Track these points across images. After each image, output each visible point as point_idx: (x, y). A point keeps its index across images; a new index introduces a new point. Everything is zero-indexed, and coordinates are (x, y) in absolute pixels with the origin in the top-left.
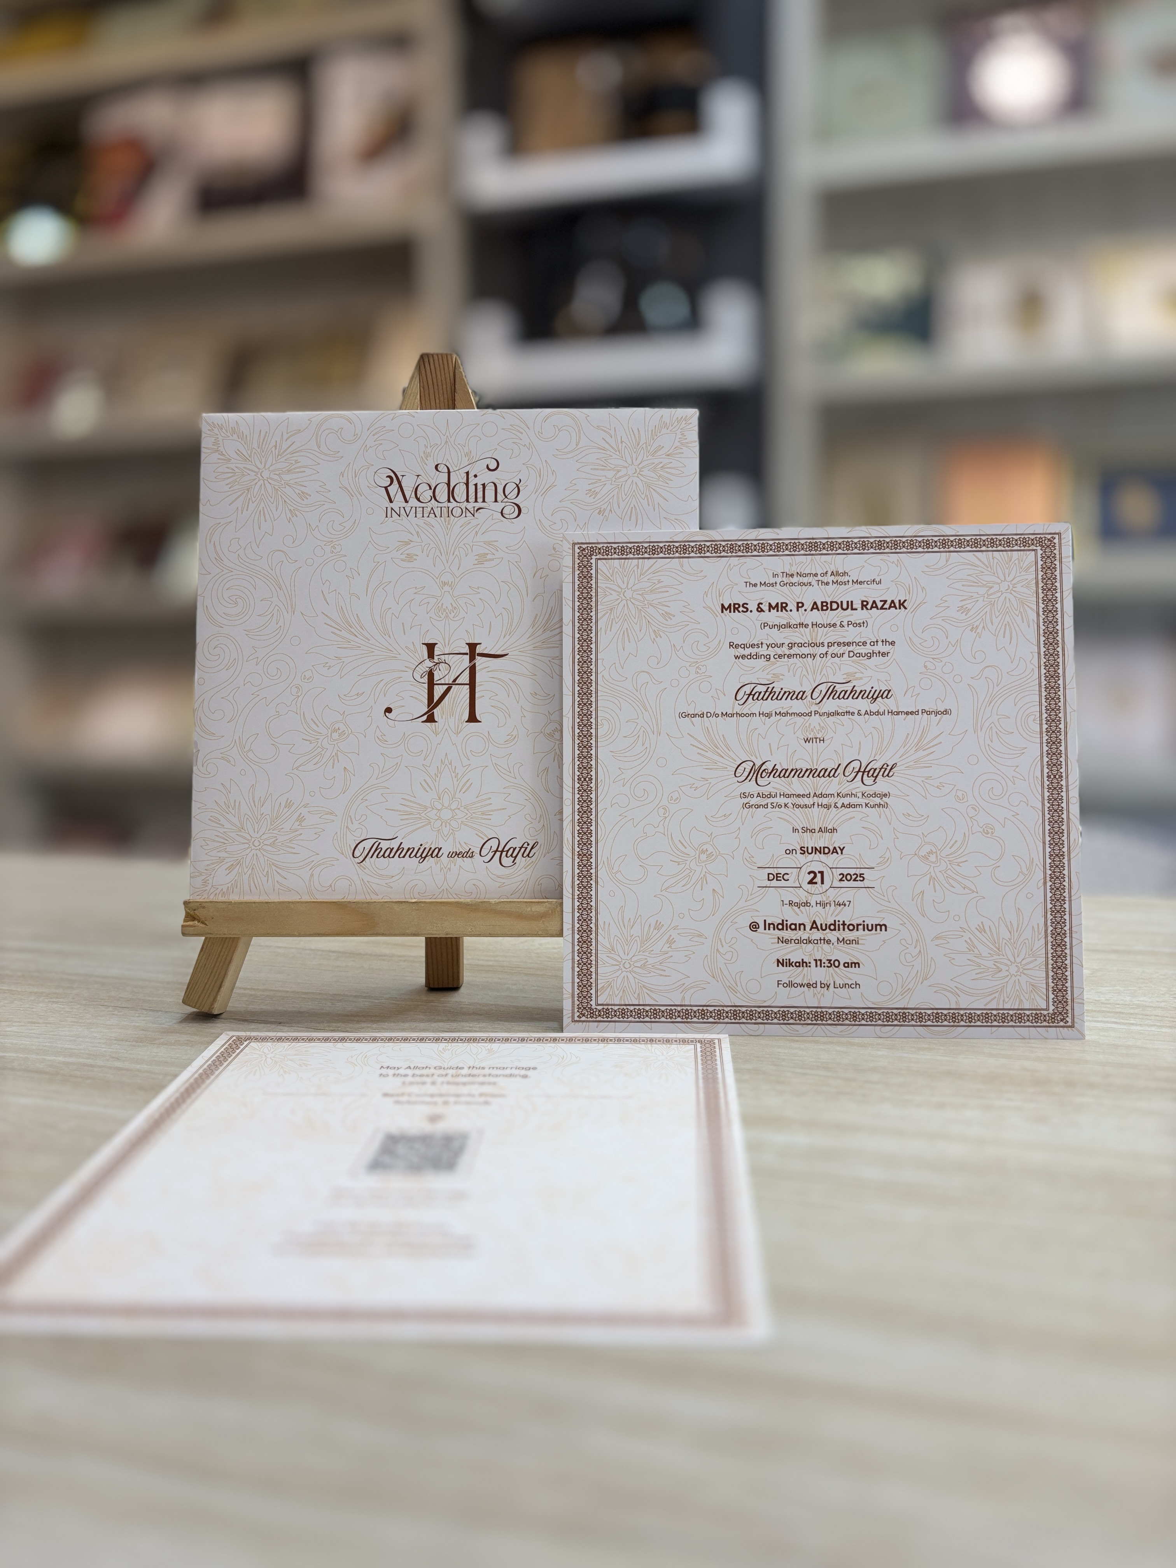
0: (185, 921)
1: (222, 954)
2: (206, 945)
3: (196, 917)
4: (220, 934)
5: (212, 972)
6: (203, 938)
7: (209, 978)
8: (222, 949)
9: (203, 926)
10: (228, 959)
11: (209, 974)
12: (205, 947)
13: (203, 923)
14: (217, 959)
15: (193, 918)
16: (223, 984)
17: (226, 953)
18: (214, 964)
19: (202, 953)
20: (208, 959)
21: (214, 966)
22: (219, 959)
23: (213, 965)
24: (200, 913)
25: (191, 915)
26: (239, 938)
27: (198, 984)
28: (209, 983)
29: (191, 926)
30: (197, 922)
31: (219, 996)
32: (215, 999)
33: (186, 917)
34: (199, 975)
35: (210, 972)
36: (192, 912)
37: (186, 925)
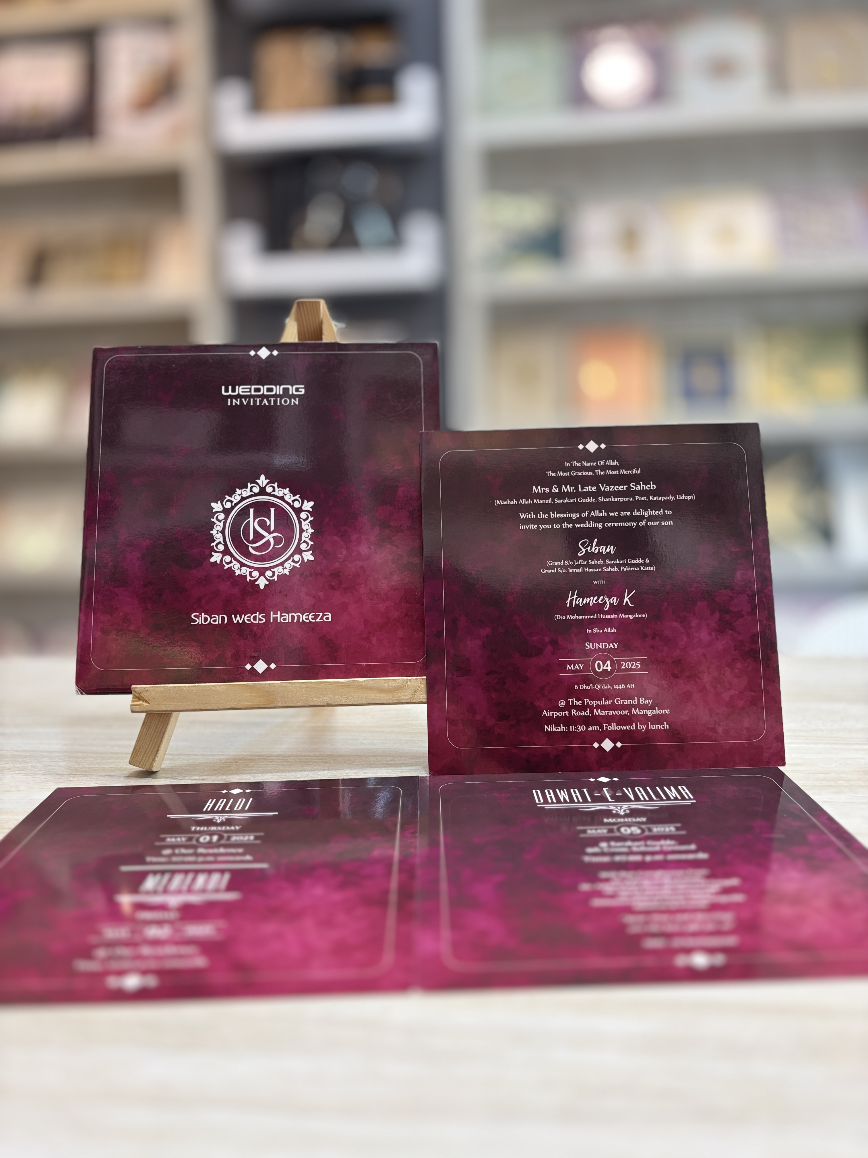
0: (133, 701)
1: (159, 726)
2: (146, 720)
3: (141, 698)
4: (159, 710)
6: (145, 714)
7: (148, 745)
8: (158, 722)
9: (147, 705)
10: (163, 729)
11: (149, 742)
12: (146, 722)
13: (147, 702)
14: (155, 730)
15: (139, 700)
16: (160, 748)
17: (163, 723)
18: (153, 733)
19: (144, 726)
20: (148, 730)
21: (153, 736)
22: (157, 732)
23: (151, 735)
24: (145, 696)
25: (136, 697)
26: (171, 713)
27: (141, 749)
28: (149, 748)
29: (137, 705)
30: (141, 702)
31: (157, 758)
32: (154, 760)
33: (133, 699)
34: (142, 742)
35: (150, 739)
36: (138, 695)
37: (134, 704)
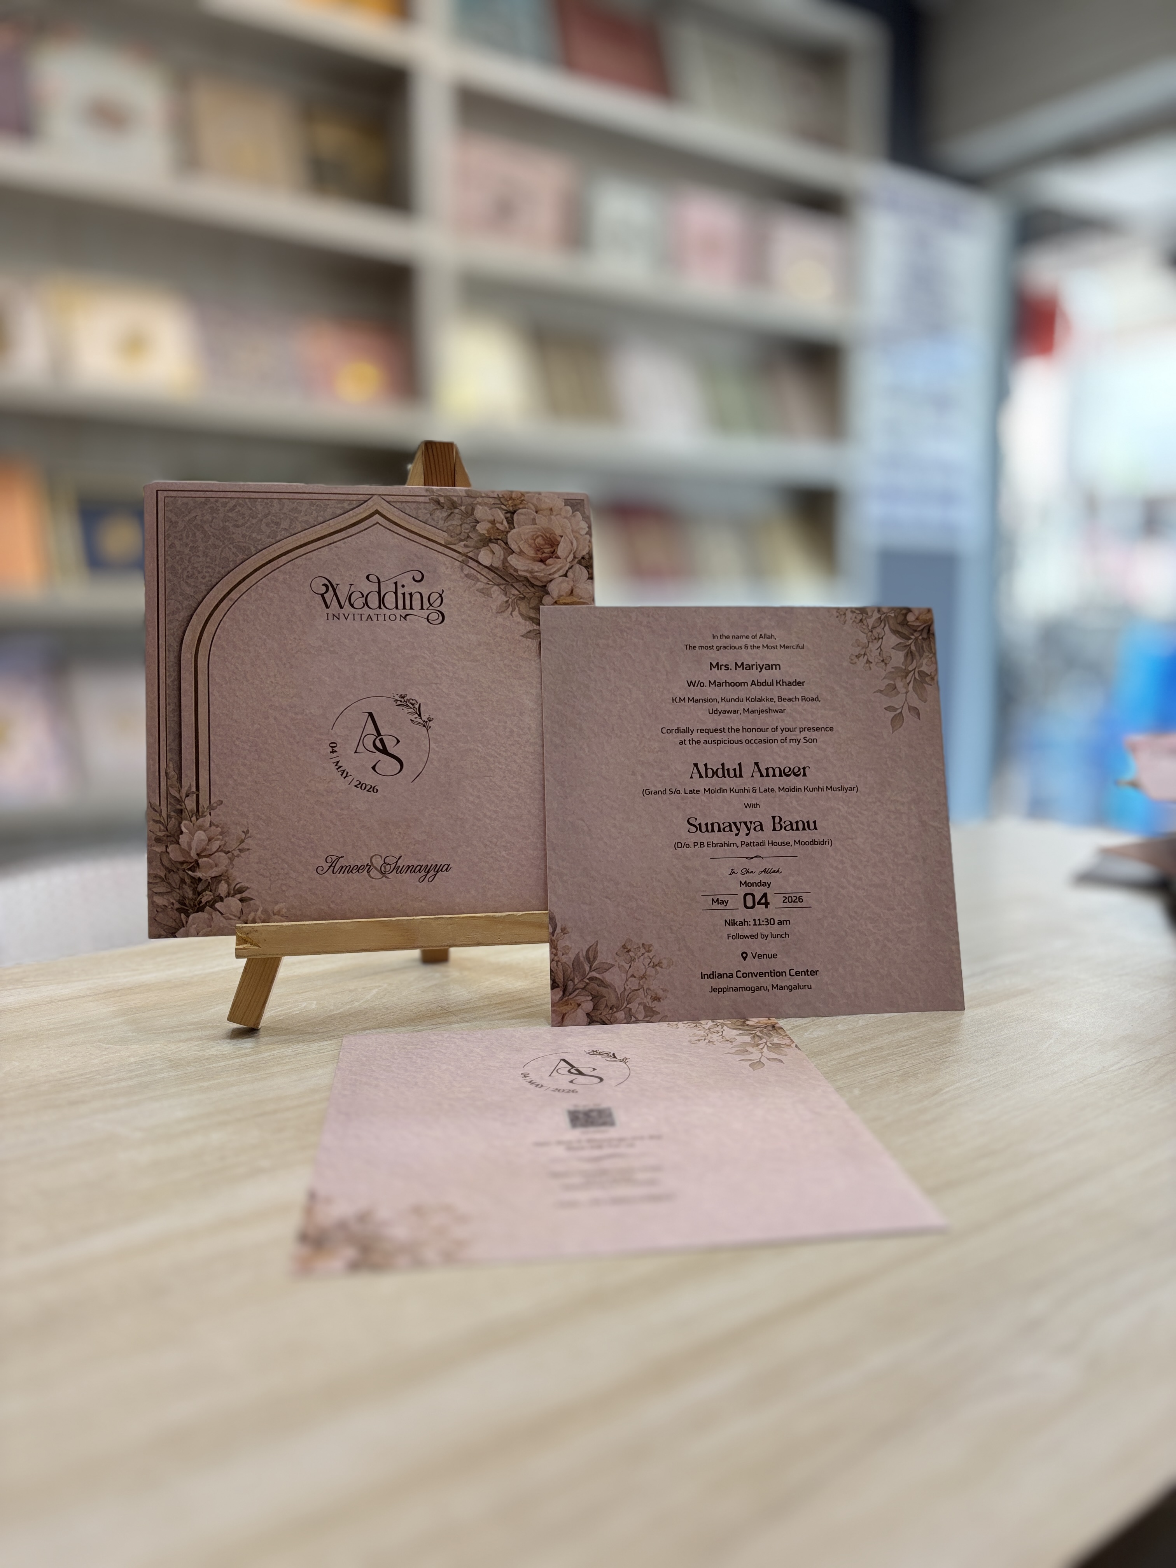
1: (264, 973)
3: (248, 940)
6: (246, 959)
7: (253, 996)
8: (264, 969)
9: (256, 948)
11: (253, 992)
12: (248, 968)
13: (256, 945)
14: (261, 977)
15: (246, 942)
17: (268, 972)
18: (257, 983)
19: (246, 974)
20: (251, 978)
24: (251, 937)
25: (242, 939)
27: (243, 1002)
29: (244, 949)
30: (247, 945)
33: (237, 940)
36: (244, 936)
37: (238, 947)
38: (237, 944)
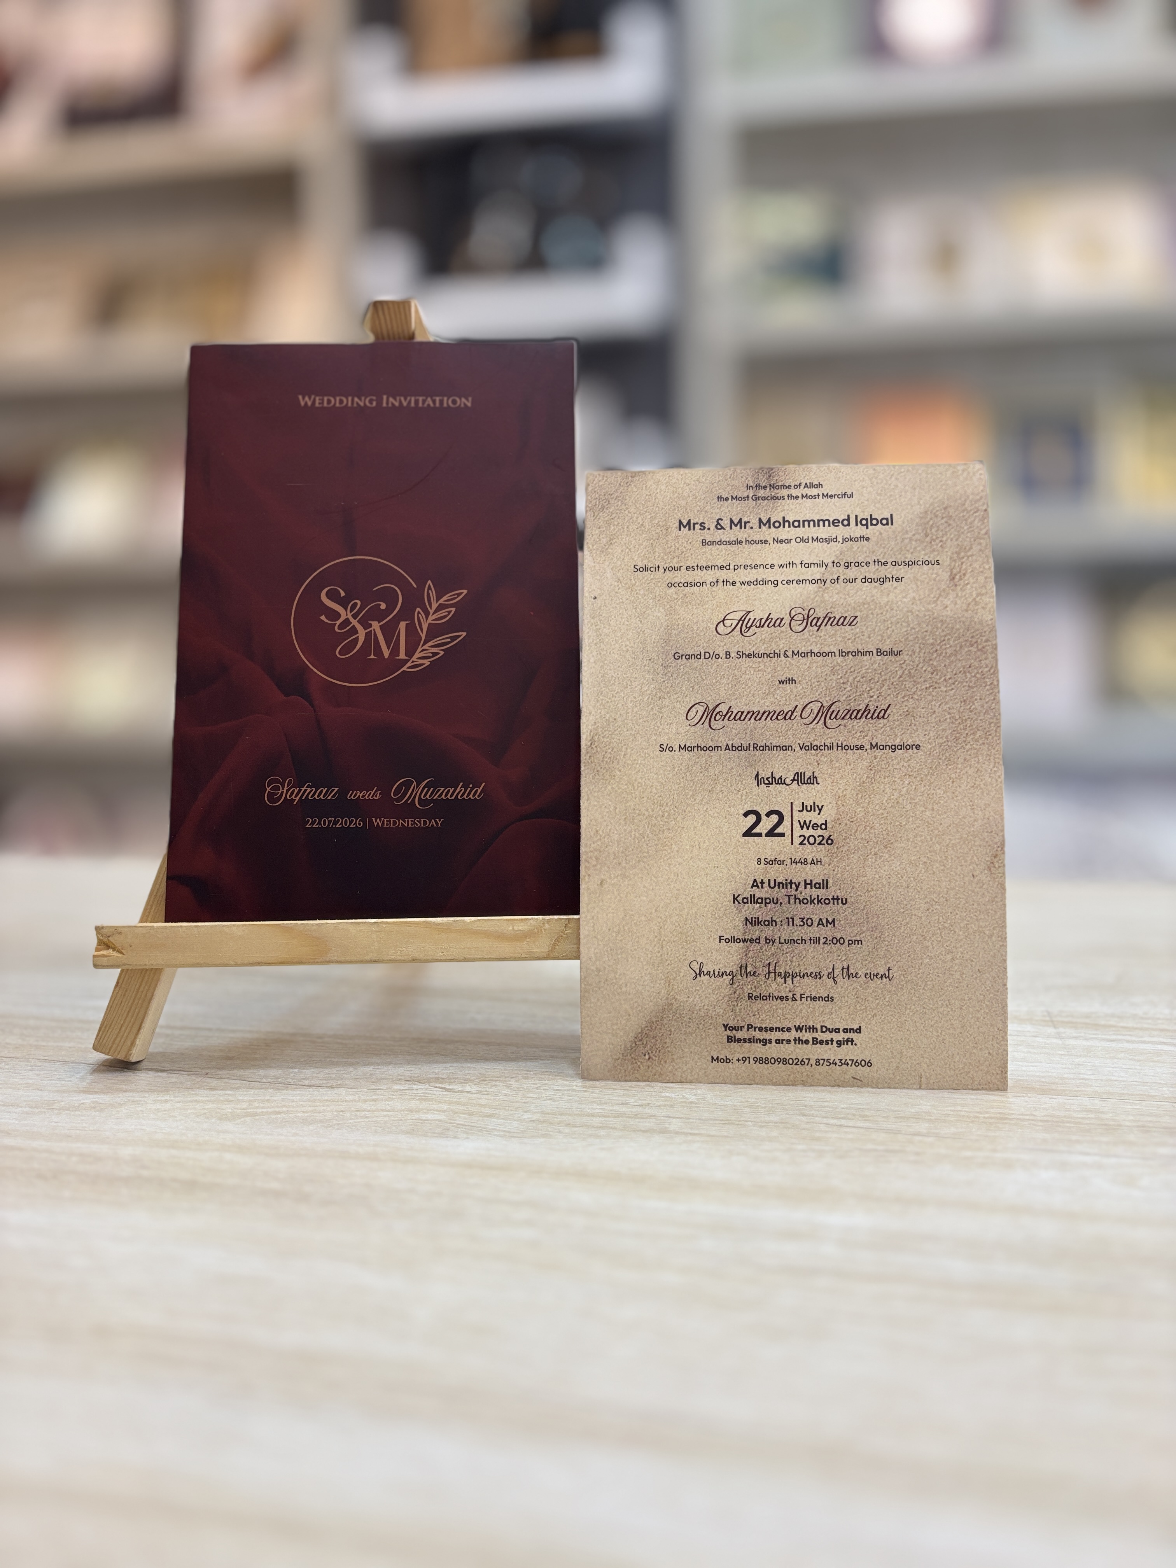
1: (141, 989)
2: (122, 979)
3: (111, 945)
4: (140, 965)
5: (129, 1012)
6: (119, 970)
7: (126, 1019)
8: (141, 984)
9: (119, 955)
10: (149, 995)
11: (126, 1013)
12: (120, 982)
13: (119, 952)
14: (136, 995)
15: (108, 947)
16: (144, 1025)
17: (146, 988)
18: (131, 1001)
19: (117, 989)
20: (125, 995)
21: (132, 1004)
22: (138, 996)
23: (130, 1004)
24: (115, 940)
25: (104, 943)
26: (161, 970)
27: (112, 1026)
28: (126, 1024)
29: (106, 954)
30: (111, 951)
31: (138, 1040)
32: (133, 1044)
33: (98, 945)
34: (115, 1013)
35: (127, 1010)
36: (106, 940)
37: (97, 953)
38: (97, 950)
